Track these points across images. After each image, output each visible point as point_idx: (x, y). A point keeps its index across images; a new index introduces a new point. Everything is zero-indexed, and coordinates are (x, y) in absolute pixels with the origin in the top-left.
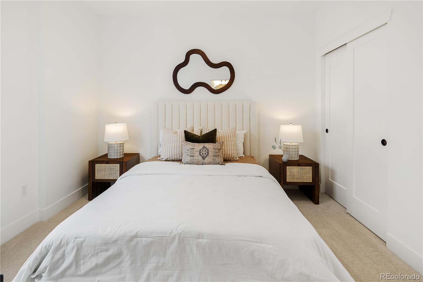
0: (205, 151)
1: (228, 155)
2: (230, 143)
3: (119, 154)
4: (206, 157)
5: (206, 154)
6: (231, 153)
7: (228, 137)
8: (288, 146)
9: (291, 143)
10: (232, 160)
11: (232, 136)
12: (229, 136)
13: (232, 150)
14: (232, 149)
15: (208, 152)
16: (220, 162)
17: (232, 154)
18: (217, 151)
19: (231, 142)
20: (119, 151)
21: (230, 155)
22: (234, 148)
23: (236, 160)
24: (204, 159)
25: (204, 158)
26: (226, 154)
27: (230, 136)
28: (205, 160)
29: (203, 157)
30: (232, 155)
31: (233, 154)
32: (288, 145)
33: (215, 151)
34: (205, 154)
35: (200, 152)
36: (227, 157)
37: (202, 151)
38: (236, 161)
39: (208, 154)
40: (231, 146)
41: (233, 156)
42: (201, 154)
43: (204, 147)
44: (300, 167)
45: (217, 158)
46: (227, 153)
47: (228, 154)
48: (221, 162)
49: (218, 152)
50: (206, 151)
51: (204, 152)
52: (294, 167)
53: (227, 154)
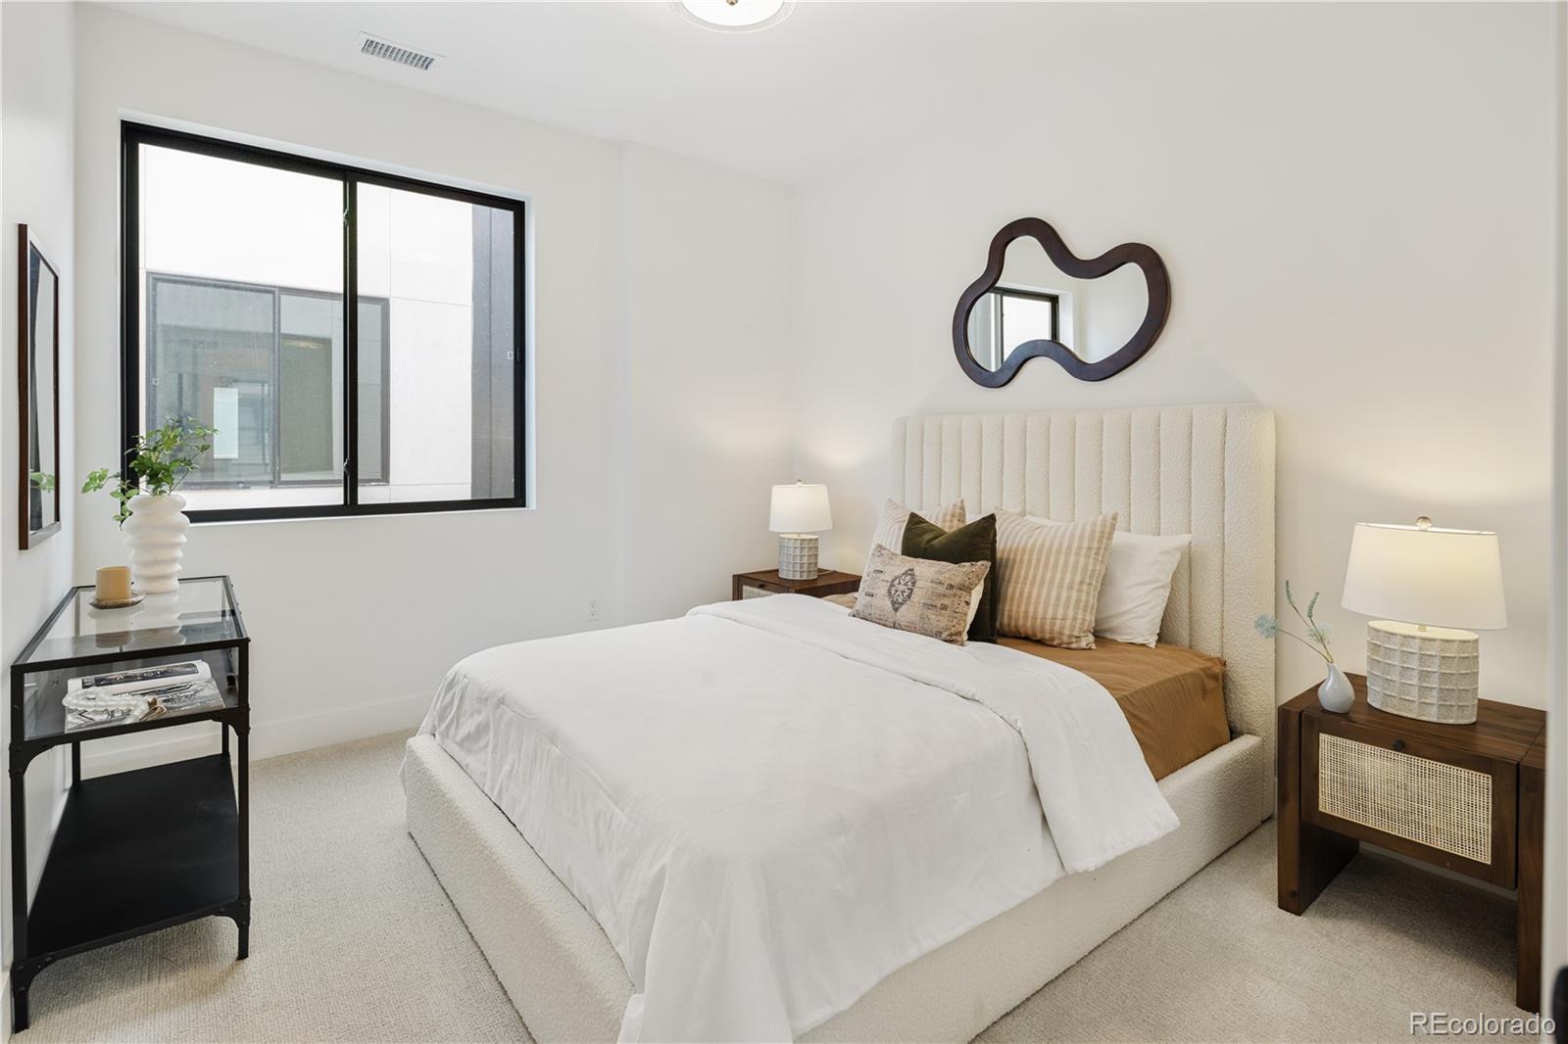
0: (906, 584)
1: (1039, 621)
2: (1058, 576)
3: (798, 569)
4: (901, 604)
5: (905, 594)
6: (1049, 615)
7: (1058, 553)
8: (1393, 638)
9: (1422, 627)
10: (1056, 643)
11: (1074, 551)
12: (1064, 550)
13: (1056, 605)
14: (1058, 599)
15: (912, 590)
16: (946, 630)
17: (1054, 618)
18: (942, 589)
19: (1064, 572)
20: (798, 560)
21: (1048, 621)
22: (1069, 598)
23: (1074, 646)
24: (896, 610)
25: (896, 606)
26: (1031, 614)
27: (1069, 548)
28: (898, 614)
29: (893, 603)
30: (1053, 624)
31: (1058, 622)
32: (1379, 631)
33: (935, 591)
34: (903, 592)
35: (892, 585)
36: (1033, 625)
37: (897, 581)
38: (1074, 649)
39: (909, 596)
40: (1060, 587)
41: (1057, 628)
42: (893, 592)
43: (910, 572)
44: (1402, 757)
45: (936, 615)
46: (1036, 612)
47: (1040, 615)
48: (948, 632)
49: (944, 595)
50: (909, 583)
51: (901, 588)
52: (1368, 748)
53: (1035, 618)
